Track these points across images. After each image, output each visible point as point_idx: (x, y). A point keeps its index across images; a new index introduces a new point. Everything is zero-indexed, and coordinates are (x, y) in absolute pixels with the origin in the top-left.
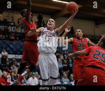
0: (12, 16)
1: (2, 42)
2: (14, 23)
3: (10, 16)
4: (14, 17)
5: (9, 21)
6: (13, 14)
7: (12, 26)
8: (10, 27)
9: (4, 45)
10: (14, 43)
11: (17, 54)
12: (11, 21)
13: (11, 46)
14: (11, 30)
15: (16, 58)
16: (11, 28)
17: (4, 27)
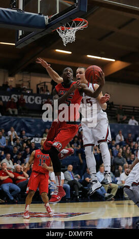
0: (29, 80)
1: (15, 119)
2: (32, 90)
3: (25, 79)
4: (31, 82)
5: (24, 87)
6: (29, 77)
7: (29, 95)
8: (25, 97)
9: (17, 123)
10: (33, 120)
11: (37, 137)
12: (26, 87)
13: (28, 125)
14: (27, 101)
15: (36, 142)
16: (27, 98)
17: (16, 96)
